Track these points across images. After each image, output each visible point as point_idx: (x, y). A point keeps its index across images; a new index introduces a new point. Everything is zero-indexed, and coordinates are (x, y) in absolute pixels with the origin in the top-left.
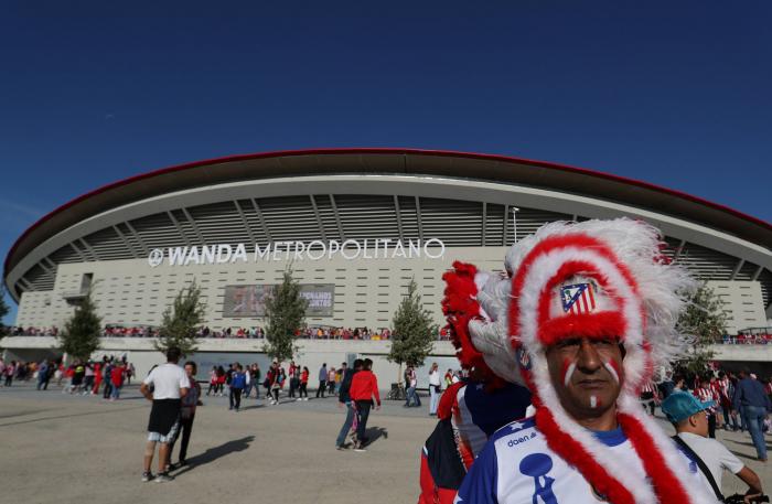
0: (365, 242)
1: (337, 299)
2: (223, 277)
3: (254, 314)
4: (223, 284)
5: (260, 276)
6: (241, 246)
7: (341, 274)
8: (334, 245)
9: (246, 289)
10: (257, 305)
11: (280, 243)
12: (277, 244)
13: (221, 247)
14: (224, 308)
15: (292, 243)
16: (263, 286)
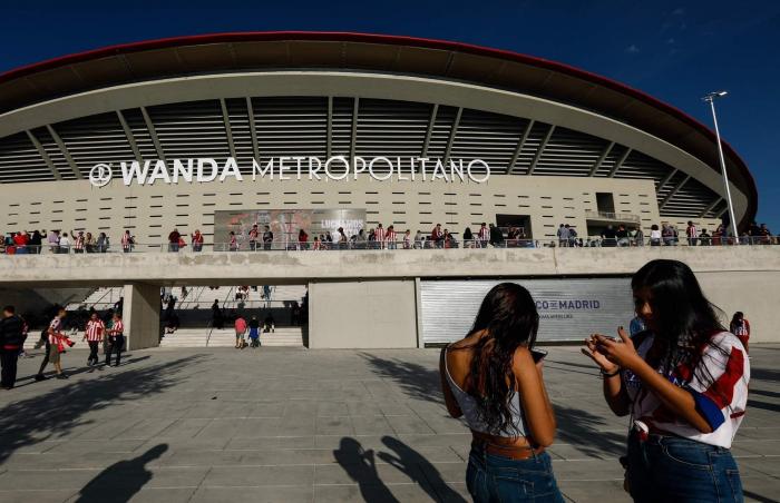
2: (209, 200)
4: (211, 210)
5: (263, 199)
7: (372, 198)
14: (215, 240)
16: (269, 212)
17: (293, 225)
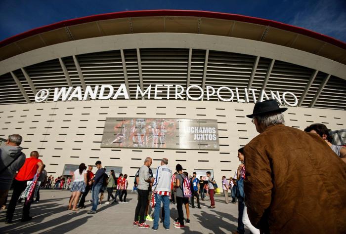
0: (237, 89)
1: (221, 134)
2: (104, 111)
3: (136, 145)
4: (104, 117)
5: (142, 110)
6: (123, 86)
7: (221, 112)
8: (210, 90)
9: (127, 123)
10: (139, 137)
11: (161, 85)
12: (157, 86)
13: (104, 86)
14: (103, 139)
15: (172, 85)
16: (145, 119)
17: (162, 130)
